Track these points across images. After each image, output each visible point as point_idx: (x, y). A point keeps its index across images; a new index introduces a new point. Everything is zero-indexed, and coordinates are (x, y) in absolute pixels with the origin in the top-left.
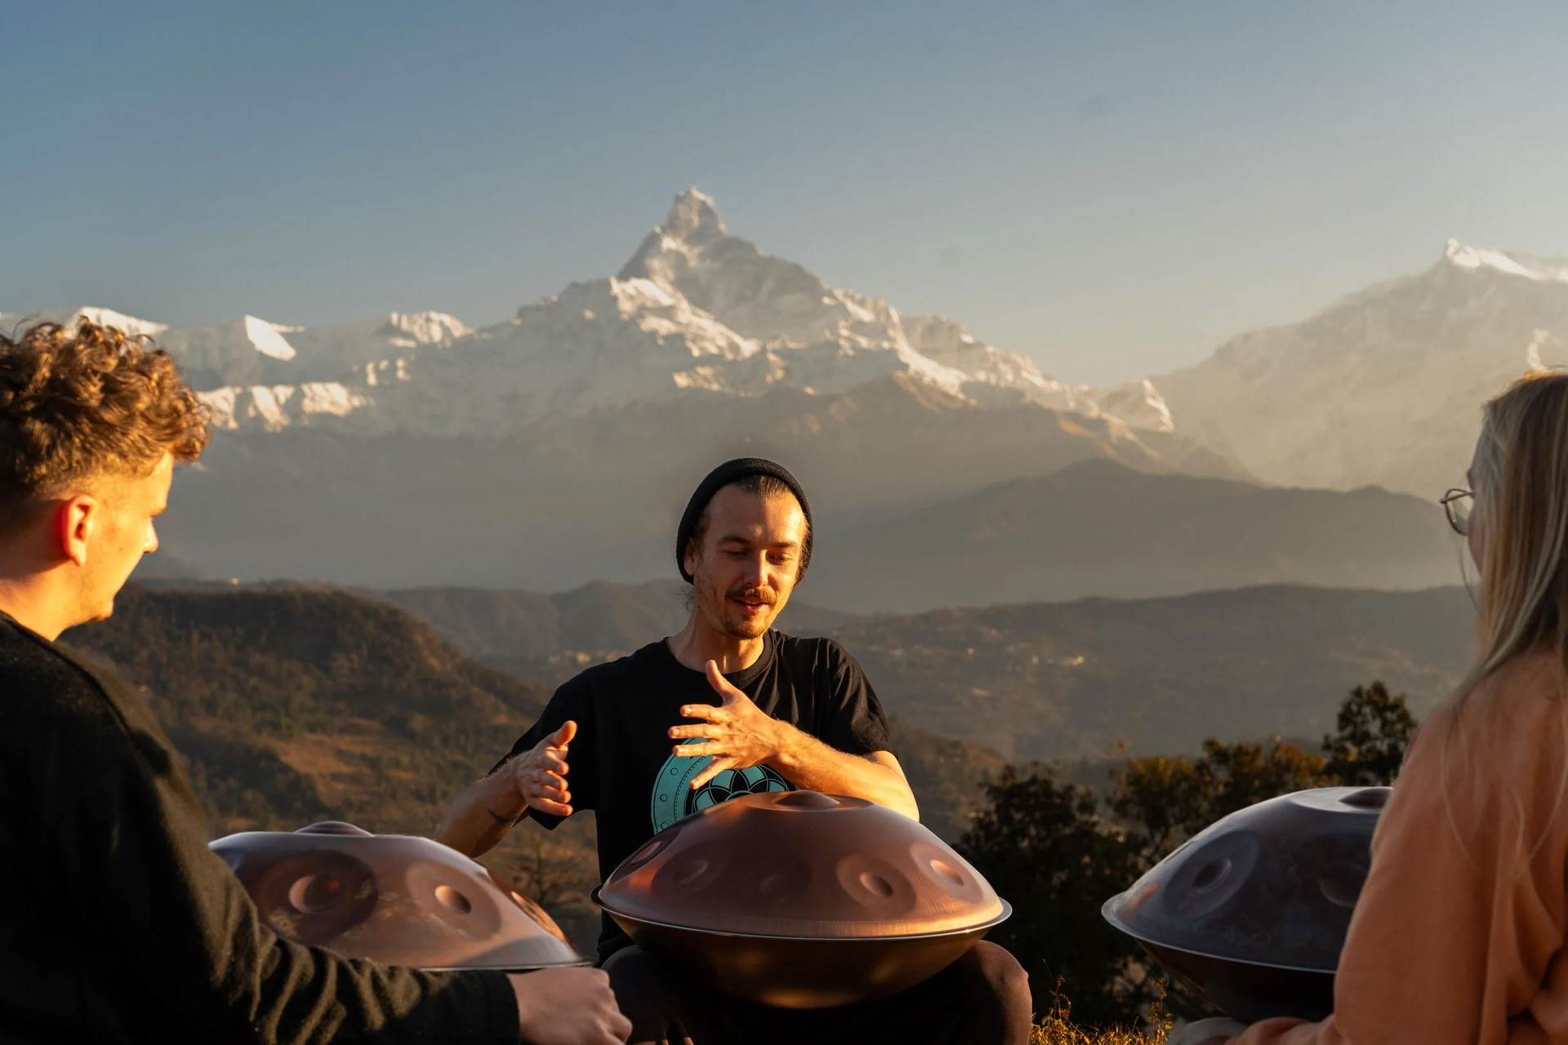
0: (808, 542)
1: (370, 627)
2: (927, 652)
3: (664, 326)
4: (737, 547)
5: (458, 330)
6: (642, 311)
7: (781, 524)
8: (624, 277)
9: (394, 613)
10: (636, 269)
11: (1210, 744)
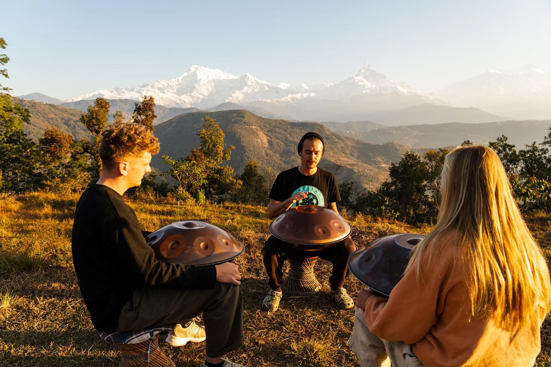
0: (324, 149)
1: (319, 127)
2: (399, 132)
3: (362, 84)
4: (308, 152)
5: (332, 85)
6: (359, 81)
7: (317, 147)
8: (356, 76)
9: (322, 125)
10: (358, 75)
11: (440, 149)
